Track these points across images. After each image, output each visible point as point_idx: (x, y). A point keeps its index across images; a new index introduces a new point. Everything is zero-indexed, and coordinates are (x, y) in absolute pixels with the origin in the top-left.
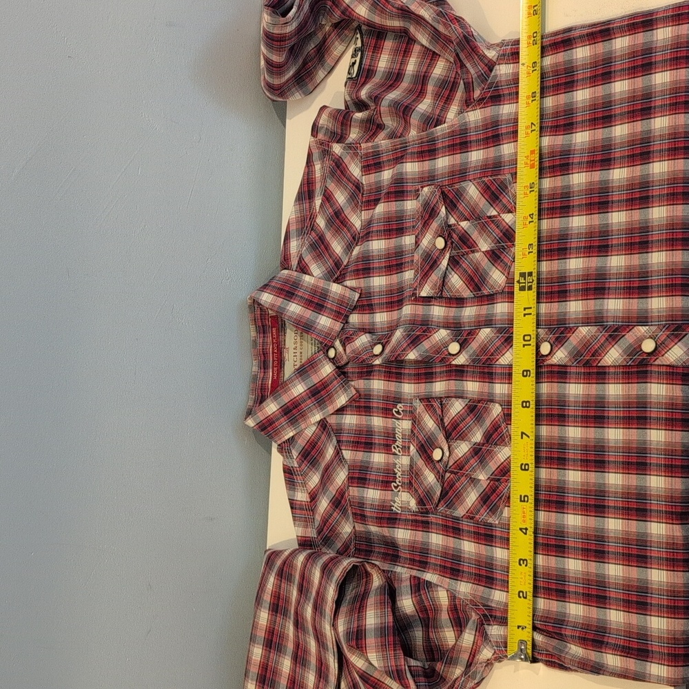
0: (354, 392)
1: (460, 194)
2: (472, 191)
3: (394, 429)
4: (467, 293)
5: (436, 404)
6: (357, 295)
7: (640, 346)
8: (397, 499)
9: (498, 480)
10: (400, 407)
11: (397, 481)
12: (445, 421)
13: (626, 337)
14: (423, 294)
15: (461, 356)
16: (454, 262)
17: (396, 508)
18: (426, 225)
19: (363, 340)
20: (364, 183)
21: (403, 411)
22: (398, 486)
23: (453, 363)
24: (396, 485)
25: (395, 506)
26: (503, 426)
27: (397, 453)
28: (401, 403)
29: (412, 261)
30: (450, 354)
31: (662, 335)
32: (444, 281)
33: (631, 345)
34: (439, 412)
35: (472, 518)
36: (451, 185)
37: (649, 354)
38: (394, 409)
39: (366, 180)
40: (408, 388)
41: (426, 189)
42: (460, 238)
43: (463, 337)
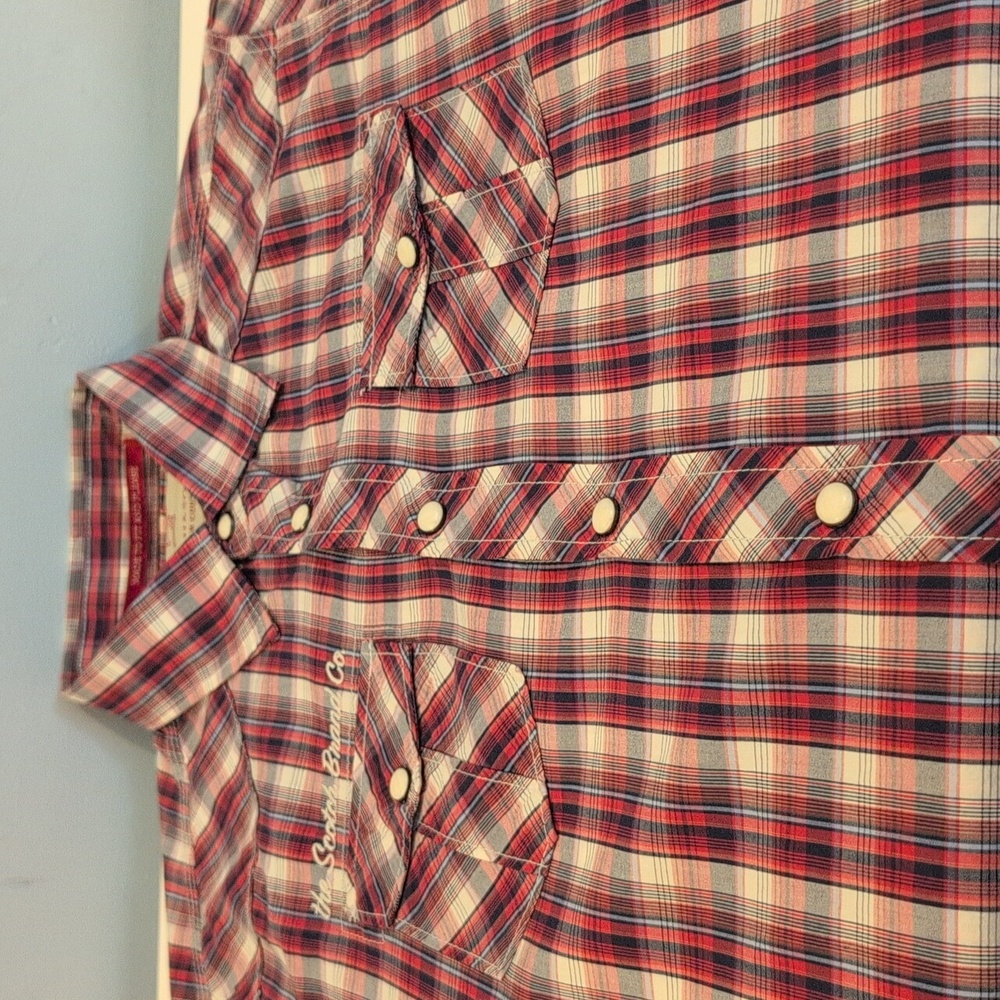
0: (268, 622)
1: (442, 123)
2: (468, 116)
3: (327, 710)
4: (459, 377)
5: (402, 656)
6: (270, 395)
7: (812, 504)
8: (322, 885)
9: (519, 866)
10: (339, 660)
11: (326, 839)
12: (419, 699)
13: (778, 478)
14: (380, 381)
15: (442, 536)
16: (436, 297)
17: (321, 908)
18: (381, 207)
19: (278, 494)
20: (283, 123)
21: (343, 669)
22: (327, 852)
23: (425, 553)
24: (322, 850)
25: (319, 901)
26: (528, 723)
27: (331, 770)
28: (340, 648)
29: (359, 301)
30: (420, 532)
31: (872, 470)
32: (417, 348)
33: (788, 505)
34: (406, 677)
35: (460, 957)
36: (423, 104)
37: (840, 528)
38: (329, 665)
40: (356, 614)
41: (377, 118)
42: (446, 238)
43: (450, 489)
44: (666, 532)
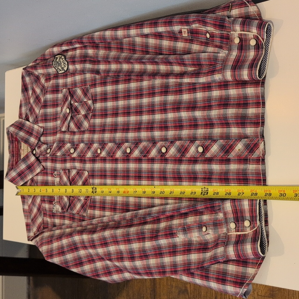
0: (42, 167)
1: (75, 92)
2: (79, 92)
3: (54, 181)
4: (76, 130)
5: (67, 171)
6: (42, 130)
7: (126, 150)
8: (55, 208)
9: (87, 199)
11: (55, 201)
12: (70, 177)
13: (122, 147)
14: (63, 130)
15: (75, 154)
16: (72, 118)
17: (54, 211)
18: (64, 103)
19: (44, 147)
20: (46, 86)
21: (57, 174)
22: (55, 203)
23: (72, 156)
24: (55, 202)
25: (54, 210)
26: (88, 179)
28: (56, 171)
29: (60, 117)
30: (71, 153)
31: (133, 146)
32: (69, 125)
33: (124, 150)
34: (68, 174)
35: (78, 214)
36: (72, 89)
37: (129, 153)
38: (54, 174)
39: (46, 85)
40: (59, 166)
41: (64, 89)
42: (74, 109)
43: (75, 146)
44: (108, 153)
